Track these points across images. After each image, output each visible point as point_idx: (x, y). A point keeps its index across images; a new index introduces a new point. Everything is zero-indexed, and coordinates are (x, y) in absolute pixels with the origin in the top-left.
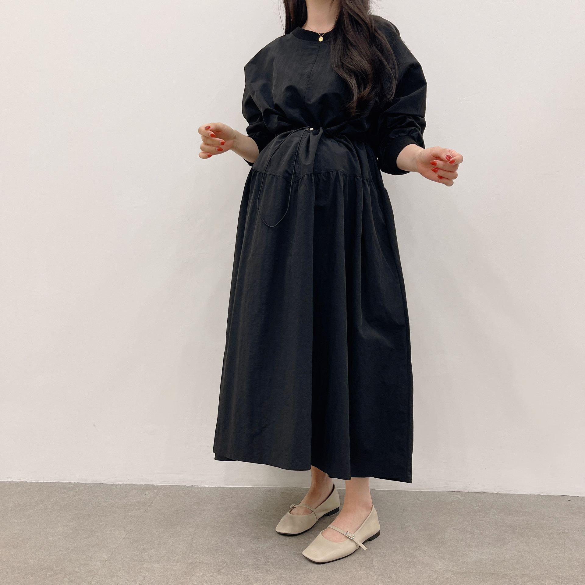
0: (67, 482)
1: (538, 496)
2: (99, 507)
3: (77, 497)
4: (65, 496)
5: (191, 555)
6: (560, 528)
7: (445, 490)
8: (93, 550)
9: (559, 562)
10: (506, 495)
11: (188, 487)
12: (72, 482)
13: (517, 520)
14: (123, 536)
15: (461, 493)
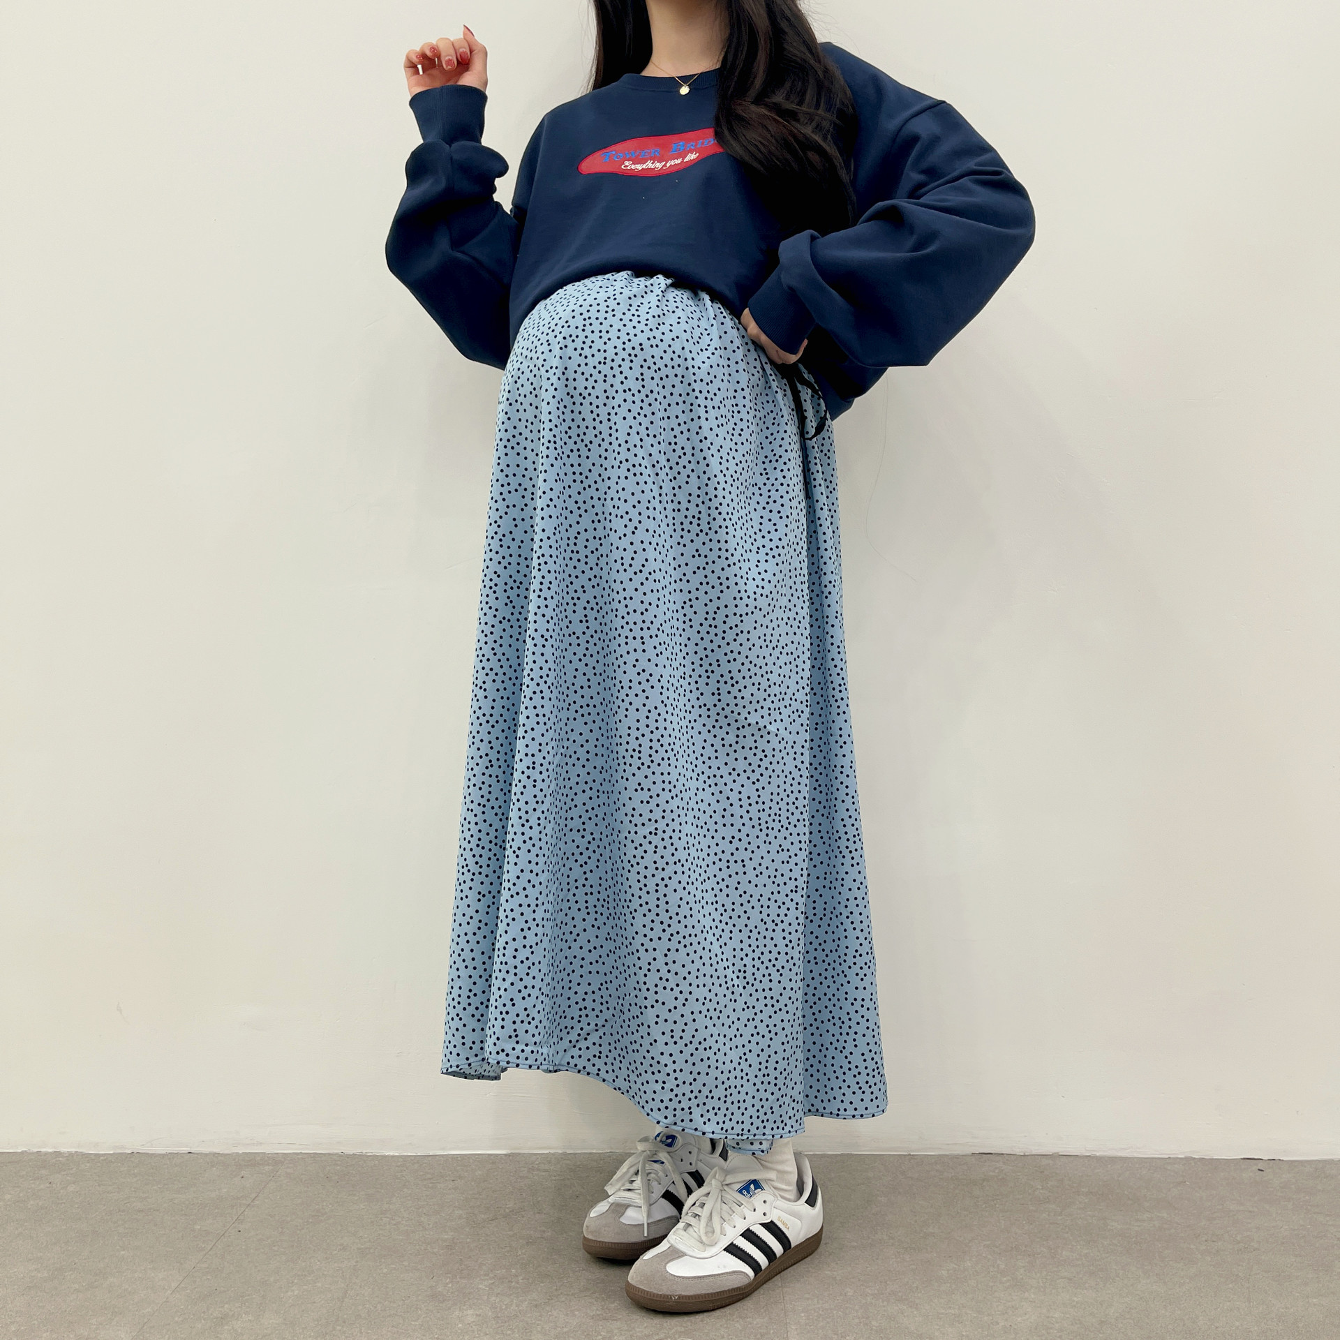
0: (50, 1150)
1: (1188, 1160)
2: (124, 1211)
3: (71, 1188)
4: (42, 1186)
5: (339, 1328)
6: (1238, 1239)
7: (969, 1151)
8: (94, 1321)
9: (1237, 1324)
10: (1113, 1160)
11: (348, 1156)
12: (63, 1150)
13: (1137, 1220)
14: (174, 1285)
15: (1007, 1157)
